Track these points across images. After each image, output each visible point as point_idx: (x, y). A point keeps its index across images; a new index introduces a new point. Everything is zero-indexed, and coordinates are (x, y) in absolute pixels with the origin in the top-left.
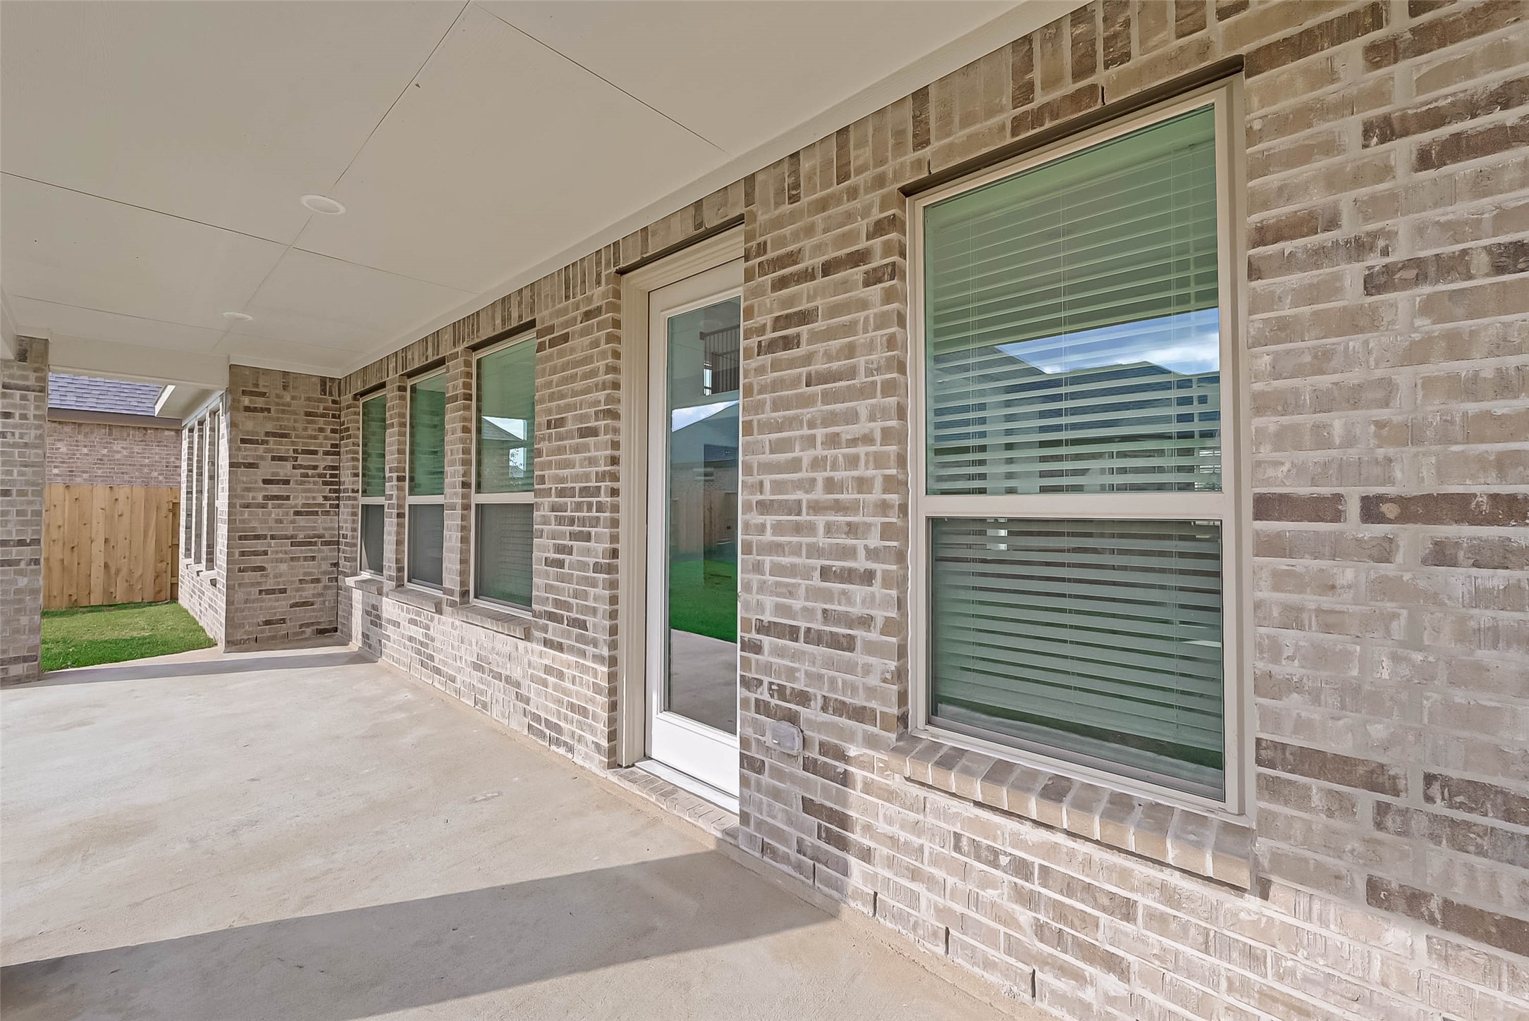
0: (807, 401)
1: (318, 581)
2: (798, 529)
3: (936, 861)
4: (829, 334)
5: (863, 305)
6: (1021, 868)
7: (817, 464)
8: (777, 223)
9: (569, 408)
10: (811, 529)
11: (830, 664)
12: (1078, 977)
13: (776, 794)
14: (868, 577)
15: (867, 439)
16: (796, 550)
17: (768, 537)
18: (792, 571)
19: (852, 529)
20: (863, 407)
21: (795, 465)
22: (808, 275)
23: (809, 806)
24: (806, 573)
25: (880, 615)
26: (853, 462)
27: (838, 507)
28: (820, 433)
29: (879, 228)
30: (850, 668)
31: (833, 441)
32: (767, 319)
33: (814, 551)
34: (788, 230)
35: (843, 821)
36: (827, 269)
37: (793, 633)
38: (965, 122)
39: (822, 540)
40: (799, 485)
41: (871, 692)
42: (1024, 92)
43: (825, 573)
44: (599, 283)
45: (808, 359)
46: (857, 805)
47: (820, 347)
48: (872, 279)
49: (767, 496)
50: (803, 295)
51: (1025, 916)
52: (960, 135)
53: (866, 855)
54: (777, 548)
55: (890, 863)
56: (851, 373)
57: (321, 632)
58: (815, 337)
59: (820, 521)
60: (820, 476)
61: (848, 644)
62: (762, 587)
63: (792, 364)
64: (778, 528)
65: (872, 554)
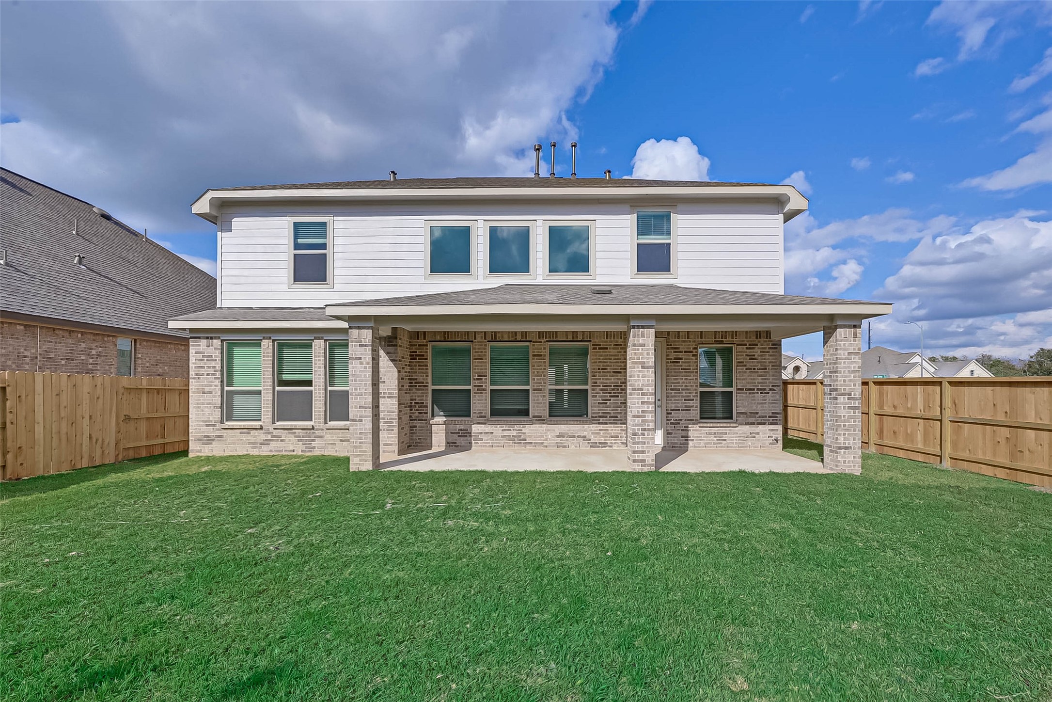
0: (680, 372)
2: (679, 393)
3: (704, 437)
4: (685, 362)
5: (692, 359)
6: (715, 433)
7: (683, 383)
8: (675, 341)
9: (608, 366)
10: (682, 393)
11: (686, 413)
12: (721, 443)
13: (675, 437)
14: (693, 400)
15: (693, 379)
16: (679, 396)
17: (673, 394)
18: (678, 400)
19: (690, 393)
20: (692, 374)
21: (679, 383)
22: (681, 352)
23: (682, 437)
24: (682, 400)
25: (695, 405)
26: (690, 383)
27: (687, 389)
28: (684, 378)
29: (694, 348)
30: (690, 413)
31: (686, 379)
32: (673, 358)
33: (683, 396)
34: (677, 343)
35: (687, 437)
36: (685, 352)
37: (679, 410)
38: (708, 338)
39: (684, 394)
40: (679, 386)
41: (693, 417)
42: (715, 338)
43: (685, 400)
44: (621, 338)
45: (681, 366)
46: (690, 434)
47: (684, 364)
48: (693, 355)
49: (673, 388)
50: (680, 355)
51: (715, 439)
52: (707, 340)
53: (693, 440)
54: (675, 396)
55: (696, 440)
56: (690, 369)
58: (682, 362)
59: (684, 392)
60: (684, 385)
61: (690, 410)
62: (672, 403)
63: (678, 366)
64: (675, 393)
65: (694, 396)
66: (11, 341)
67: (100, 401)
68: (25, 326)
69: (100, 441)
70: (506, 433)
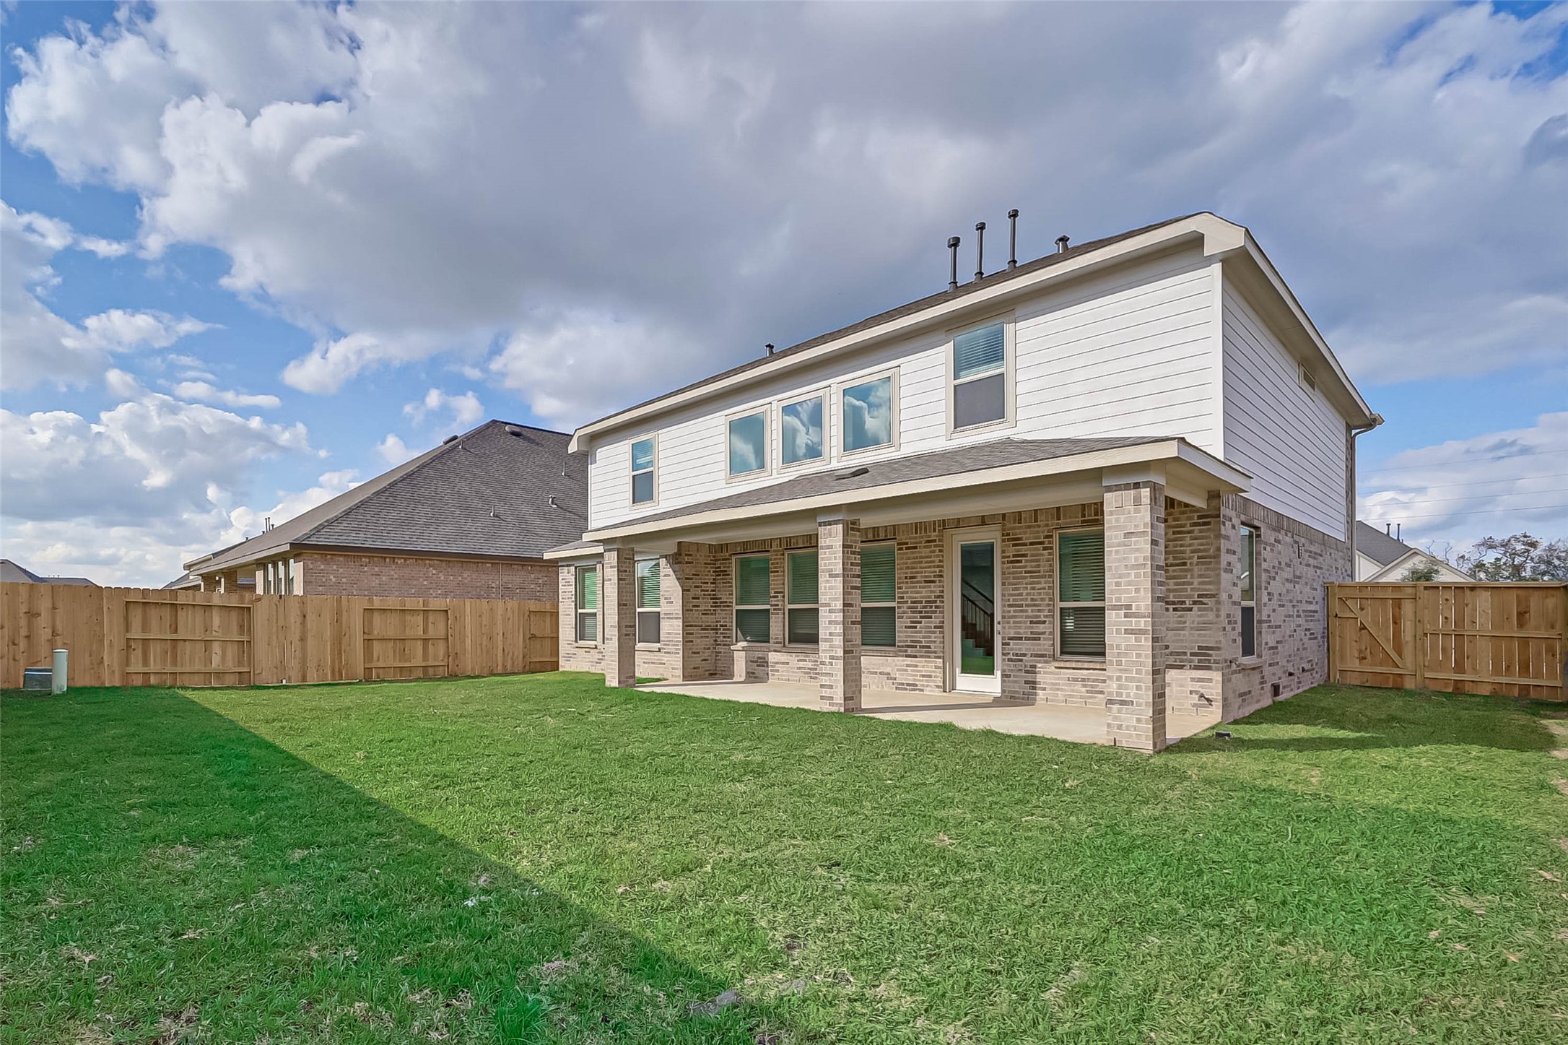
0: (1026, 577)
1: (709, 648)
2: (1022, 611)
3: (1063, 685)
4: (1032, 561)
5: (1042, 555)
6: (1083, 680)
7: (1028, 594)
8: (1014, 528)
9: (918, 573)
10: (1026, 611)
11: (1033, 645)
12: (1095, 697)
13: (1016, 682)
14: (1044, 622)
15: (1044, 588)
16: (1021, 617)
17: (1012, 613)
18: (1020, 622)
19: (1039, 611)
20: (1042, 580)
21: (1021, 595)
22: (1025, 544)
23: (1026, 682)
24: (1026, 622)
25: (1048, 631)
26: (1040, 594)
27: (1035, 605)
28: (1029, 586)
29: (1047, 537)
30: (1040, 645)
31: (1033, 589)
32: (1011, 554)
33: (1027, 617)
34: (1018, 531)
35: (1035, 683)
36: (1032, 544)
37: (1021, 639)
38: (1070, 518)
39: (1030, 614)
40: (1022, 600)
41: (1045, 650)
42: (1083, 515)
43: (1031, 622)
44: (934, 531)
45: (1025, 567)
46: (1039, 678)
47: (1029, 564)
48: (1045, 549)
49: (1011, 603)
50: (1023, 550)
51: (1084, 690)
52: (1069, 520)
53: (1044, 689)
54: (1015, 617)
55: (1051, 689)
56: (1039, 572)
57: (711, 674)
58: (1026, 561)
59: (1030, 609)
60: (1029, 597)
61: (1039, 639)
62: (1009, 628)
63: (1019, 567)
64: (1014, 611)
65: (1045, 616)
66: (483, 576)
67: (511, 620)
68: (492, 563)
69: (511, 654)
70: (802, 664)
